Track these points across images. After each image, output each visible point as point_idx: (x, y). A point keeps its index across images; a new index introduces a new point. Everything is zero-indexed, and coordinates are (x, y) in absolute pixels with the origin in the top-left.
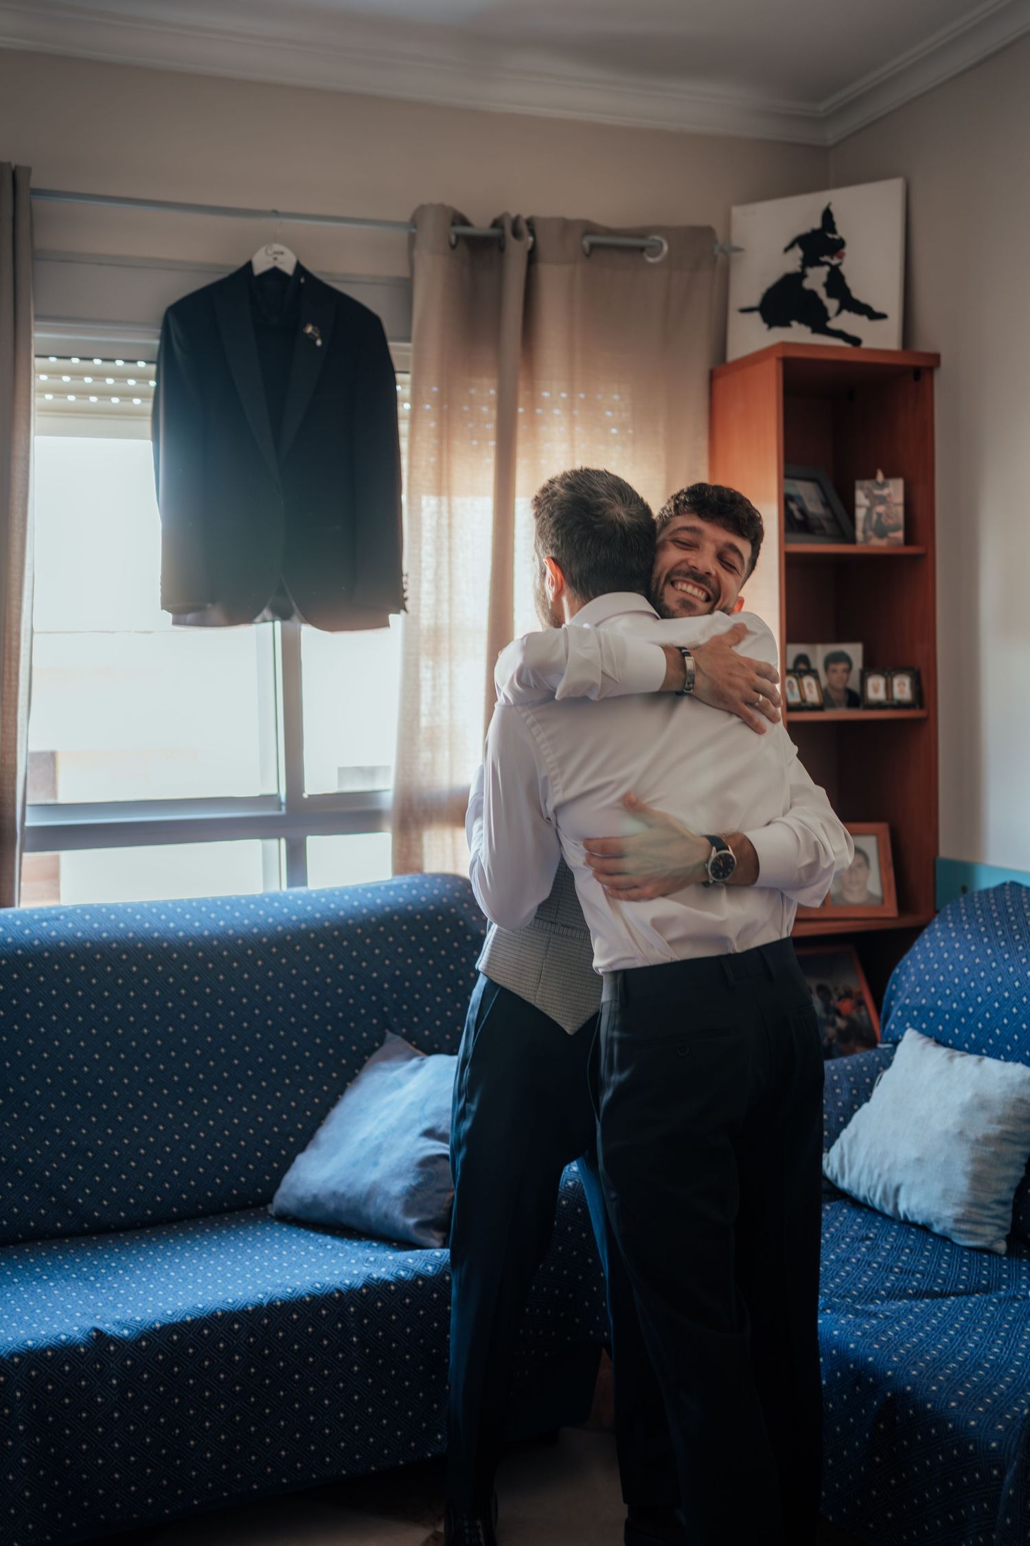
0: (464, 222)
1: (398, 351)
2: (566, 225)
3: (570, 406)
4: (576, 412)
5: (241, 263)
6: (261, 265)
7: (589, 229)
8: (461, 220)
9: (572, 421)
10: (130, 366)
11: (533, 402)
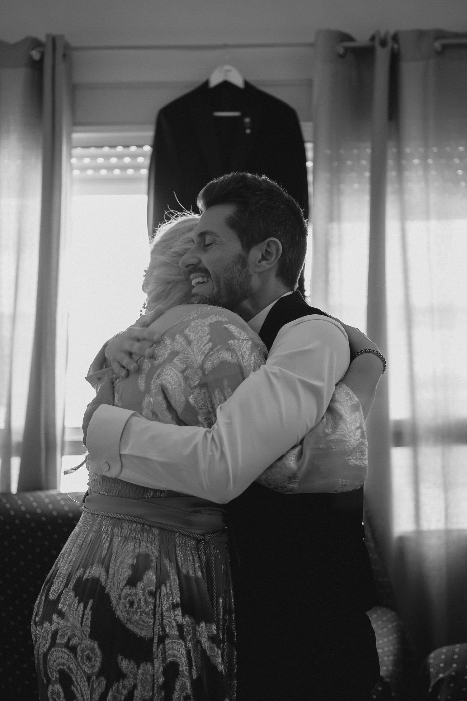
0: (350, 38)
1: (307, 129)
2: (421, 34)
3: (424, 158)
4: (430, 161)
5: (202, 80)
6: (215, 80)
7: (440, 34)
8: (346, 37)
9: (426, 168)
10: (140, 150)
11: (400, 156)
